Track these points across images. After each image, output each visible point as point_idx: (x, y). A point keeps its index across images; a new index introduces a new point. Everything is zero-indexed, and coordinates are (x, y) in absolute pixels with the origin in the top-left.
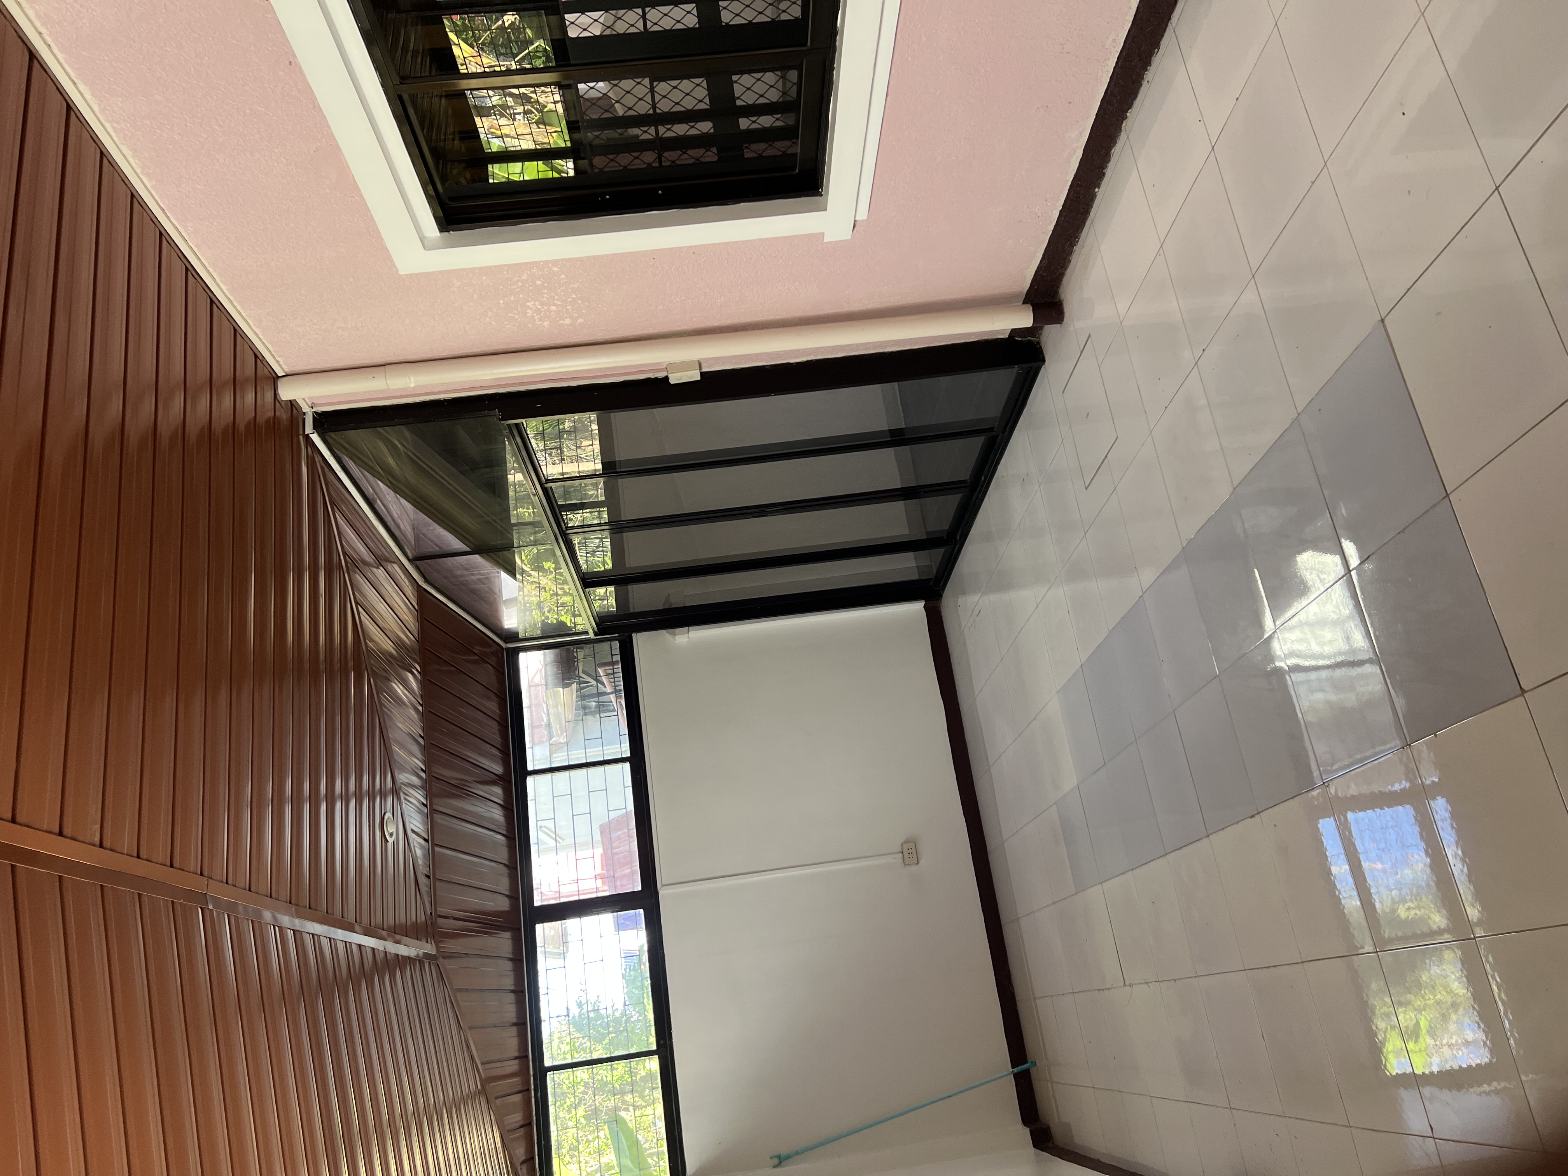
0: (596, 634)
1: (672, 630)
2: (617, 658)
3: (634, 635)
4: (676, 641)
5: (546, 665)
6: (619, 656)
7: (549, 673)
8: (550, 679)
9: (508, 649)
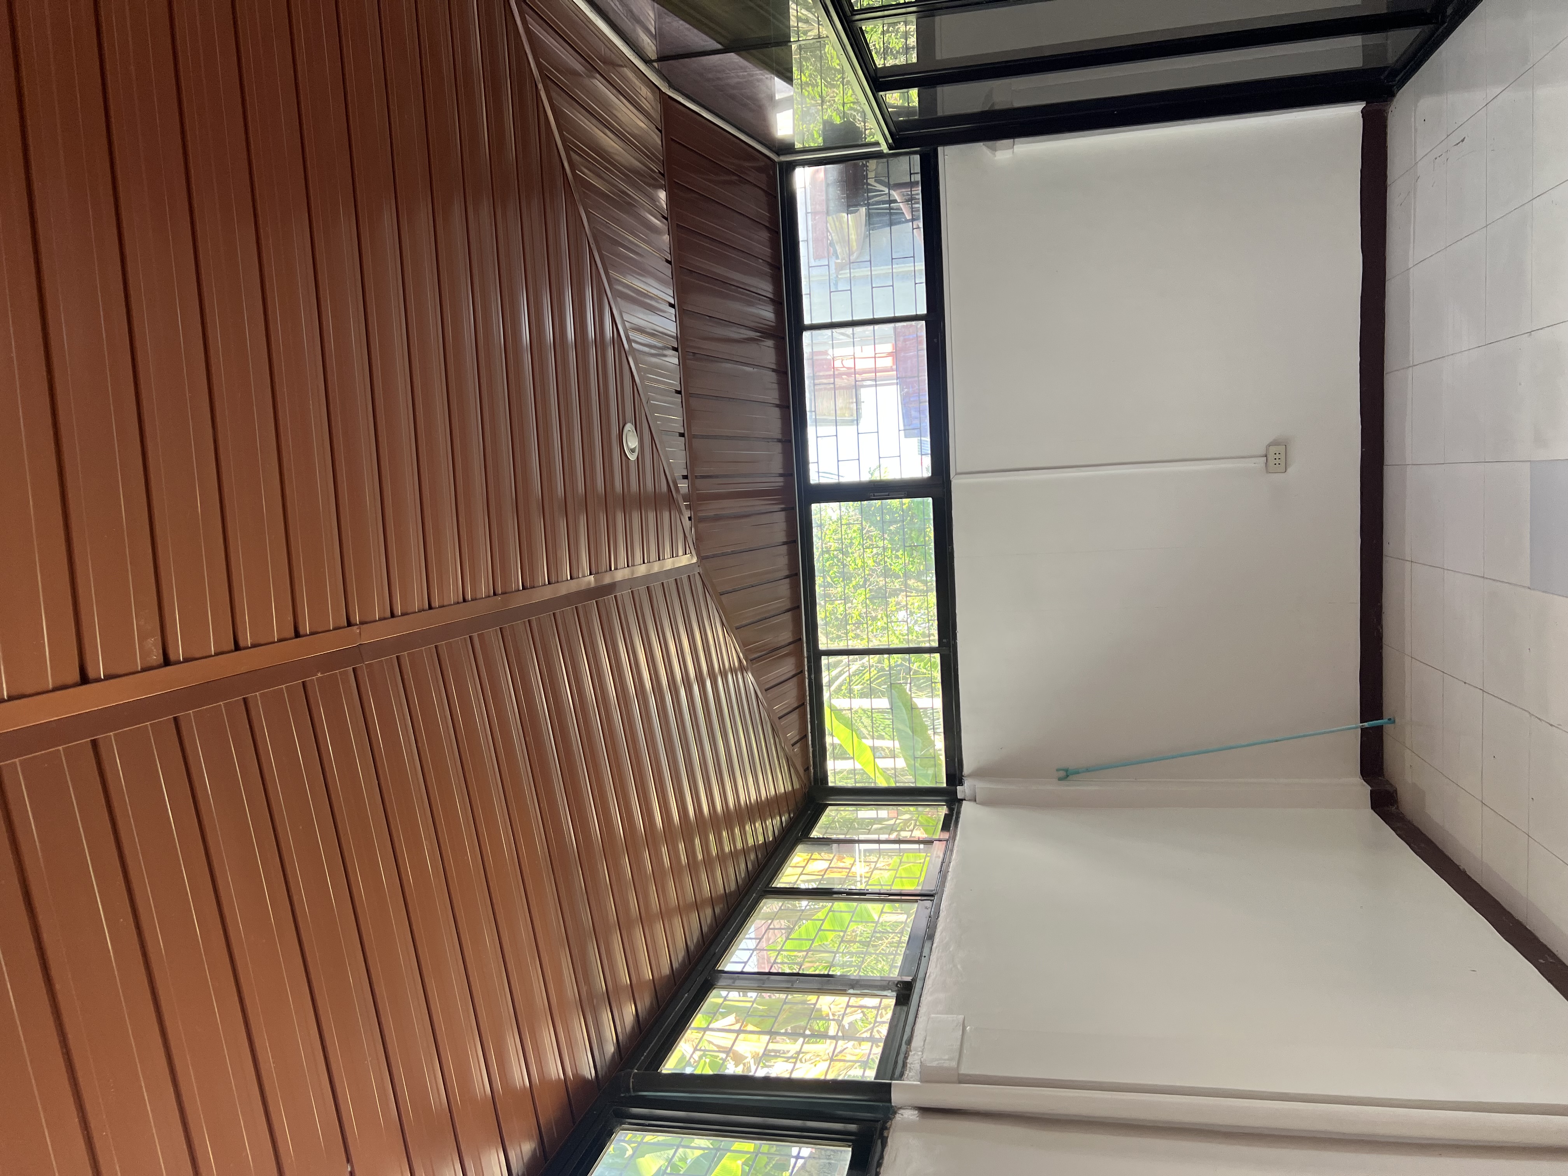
0: (890, 148)
1: (990, 143)
2: (918, 178)
3: (939, 149)
4: (996, 158)
5: (828, 185)
6: (920, 175)
7: (830, 196)
8: (832, 205)
9: (781, 164)
